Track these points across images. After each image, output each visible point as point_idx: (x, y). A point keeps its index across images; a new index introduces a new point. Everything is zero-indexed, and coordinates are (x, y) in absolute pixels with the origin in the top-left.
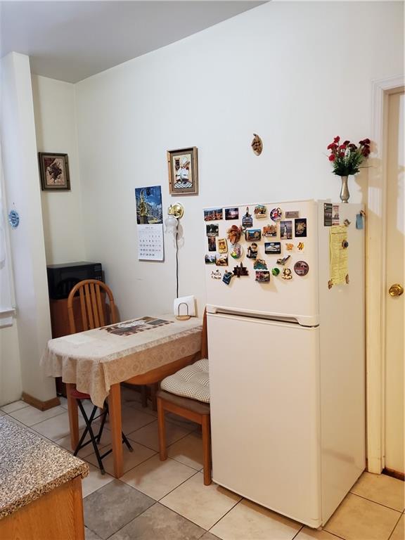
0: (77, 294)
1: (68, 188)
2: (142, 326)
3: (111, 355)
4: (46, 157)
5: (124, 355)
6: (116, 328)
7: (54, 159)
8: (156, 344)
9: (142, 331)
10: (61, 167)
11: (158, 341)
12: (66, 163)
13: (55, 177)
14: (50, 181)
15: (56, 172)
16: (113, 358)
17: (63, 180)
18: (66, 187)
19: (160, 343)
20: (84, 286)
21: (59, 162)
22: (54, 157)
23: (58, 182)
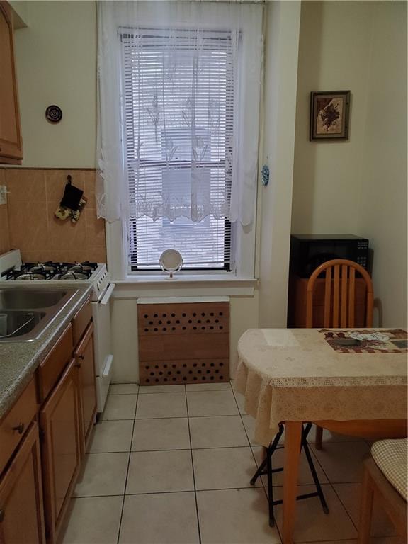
0: (322, 275)
1: (344, 137)
2: (380, 343)
3: (289, 379)
4: (319, 97)
5: (311, 385)
6: (341, 335)
7: (331, 100)
8: (373, 384)
9: (371, 351)
10: (340, 109)
11: (379, 378)
12: (347, 105)
13: (329, 123)
14: (321, 128)
15: (331, 116)
16: (290, 385)
17: (340, 127)
18: (343, 135)
19: (380, 384)
20: (333, 267)
21: (338, 103)
22: (330, 96)
23: (333, 129)
